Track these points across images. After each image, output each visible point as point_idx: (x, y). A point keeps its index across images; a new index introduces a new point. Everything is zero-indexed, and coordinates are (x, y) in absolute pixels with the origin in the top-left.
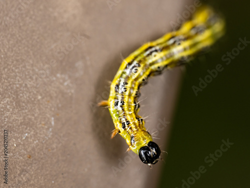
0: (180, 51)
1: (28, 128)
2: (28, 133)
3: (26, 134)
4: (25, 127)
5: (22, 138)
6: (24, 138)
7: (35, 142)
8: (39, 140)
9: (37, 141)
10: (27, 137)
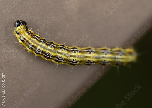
0: (107, 57)
1: (16, 48)
2: (14, 50)
3: (13, 50)
4: (15, 46)
5: (10, 50)
6: (11, 51)
7: (15, 57)
8: (17, 57)
9: (16, 57)
10: (12, 52)
